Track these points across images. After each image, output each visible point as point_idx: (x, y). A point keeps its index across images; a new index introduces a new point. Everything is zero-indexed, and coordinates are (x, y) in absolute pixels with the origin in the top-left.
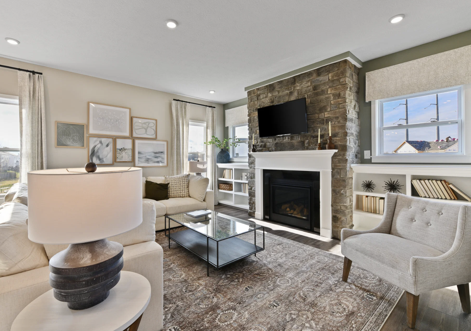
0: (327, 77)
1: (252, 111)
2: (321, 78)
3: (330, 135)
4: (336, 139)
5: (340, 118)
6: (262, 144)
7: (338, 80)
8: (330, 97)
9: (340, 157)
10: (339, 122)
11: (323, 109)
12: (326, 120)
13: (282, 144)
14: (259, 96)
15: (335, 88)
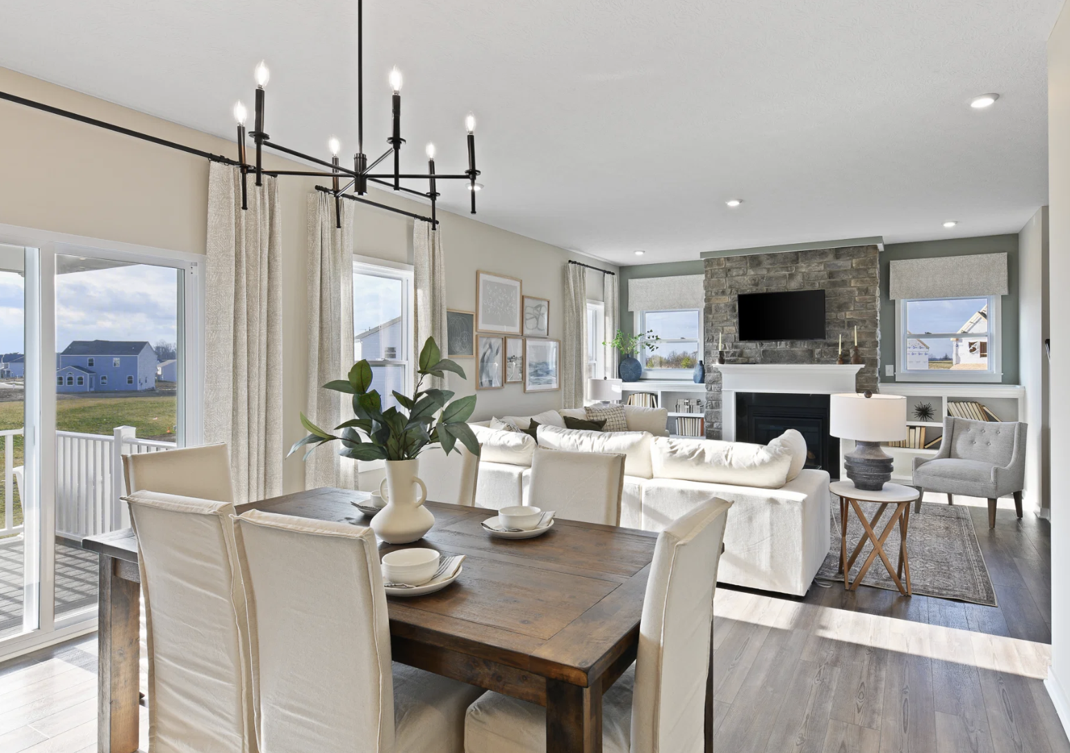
0: (850, 264)
1: (713, 294)
2: (840, 263)
3: (856, 344)
4: (863, 351)
5: (868, 322)
6: (736, 350)
7: (865, 270)
8: (854, 291)
9: (869, 375)
10: (866, 327)
11: (842, 307)
12: (848, 322)
13: (775, 352)
14: (729, 270)
15: (862, 281)
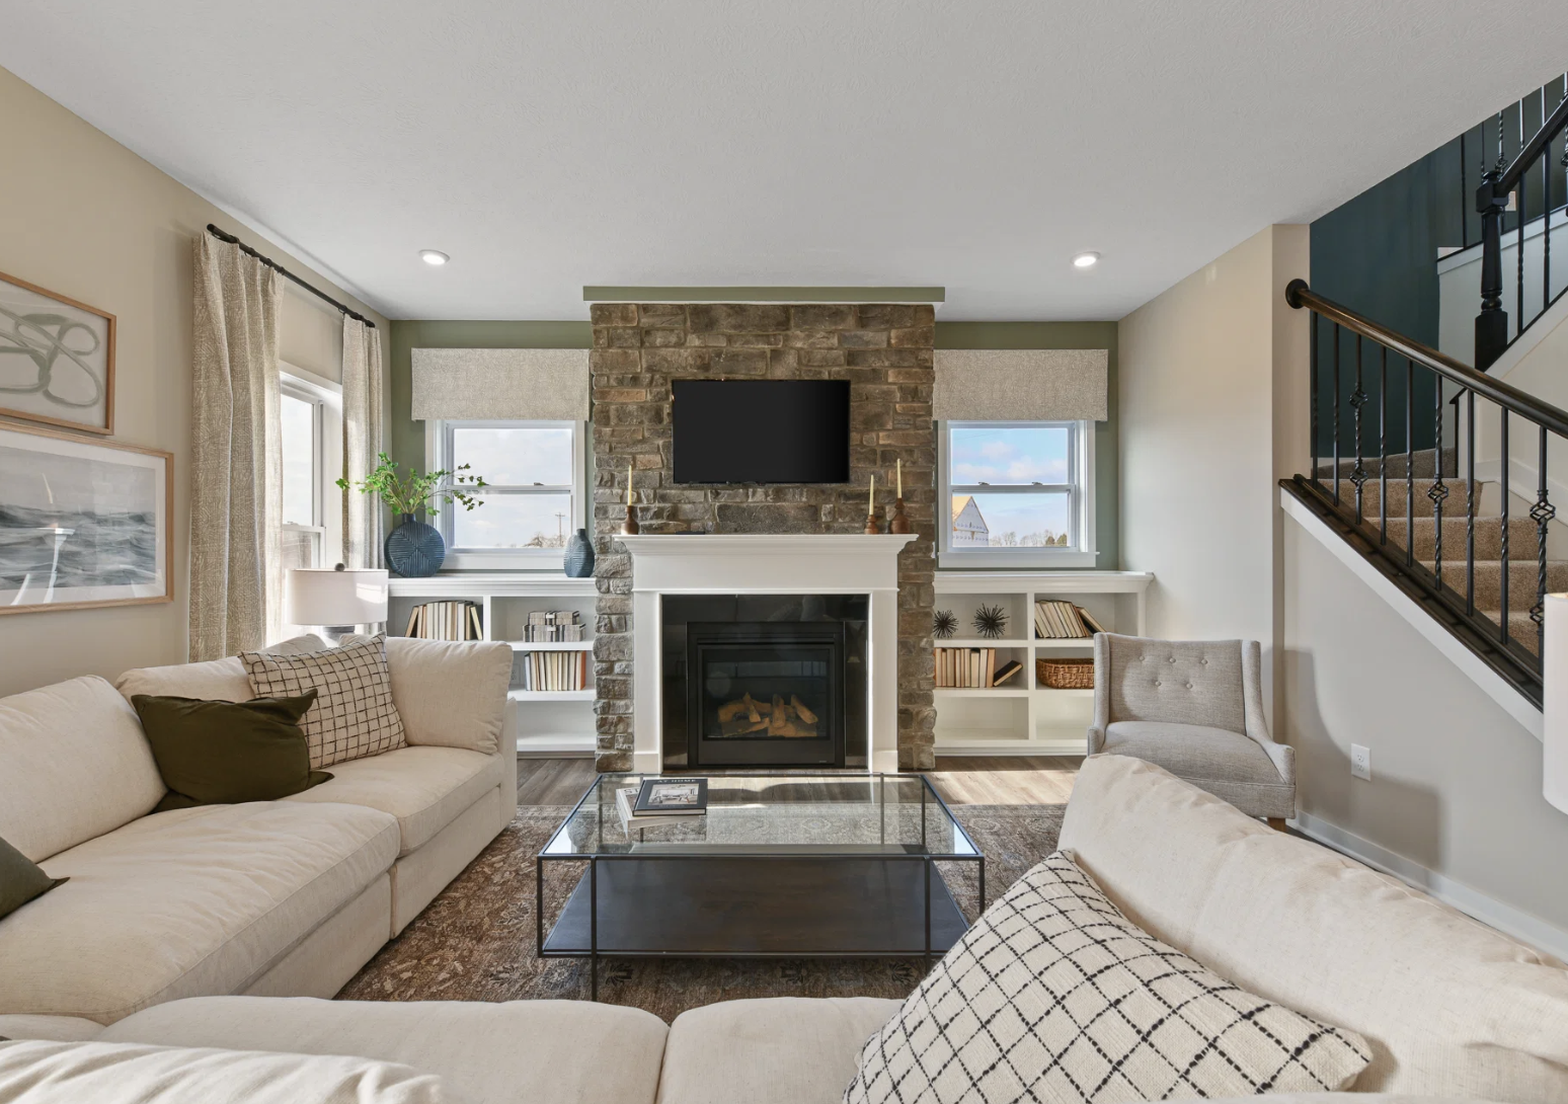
0: (885, 338)
1: (613, 382)
2: (868, 335)
3: (900, 496)
4: (911, 508)
5: (917, 454)
6: (662, 505)
7: (913, 352)
8: (894, 392)
9: (919, 555)
10: (914, 463)
11: (873, 422)
12: (883, 452)
13: (744, 510)
14: (648, 333)
15: (907, 373)
